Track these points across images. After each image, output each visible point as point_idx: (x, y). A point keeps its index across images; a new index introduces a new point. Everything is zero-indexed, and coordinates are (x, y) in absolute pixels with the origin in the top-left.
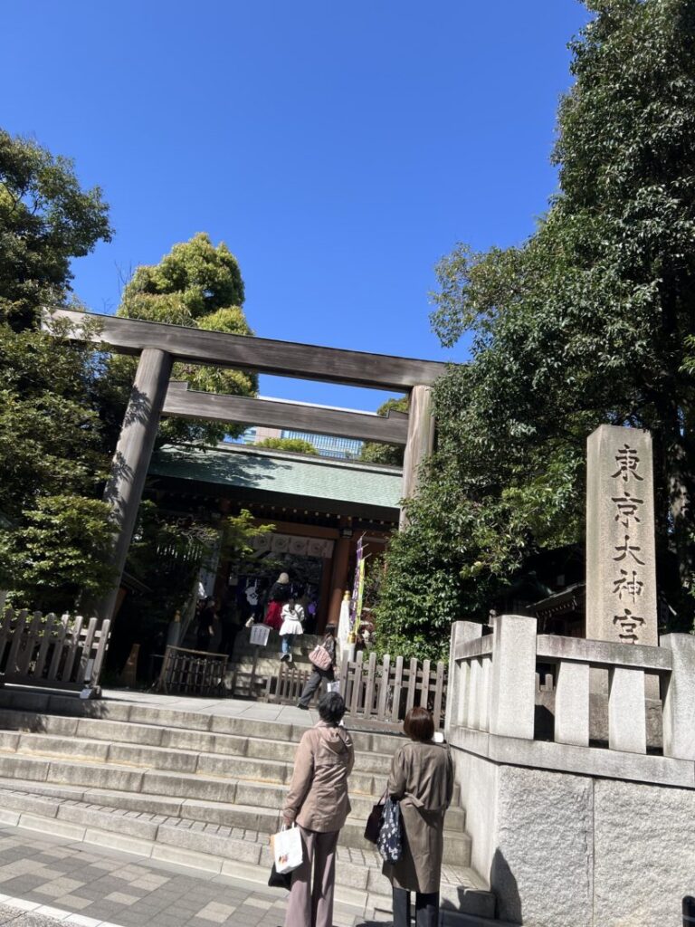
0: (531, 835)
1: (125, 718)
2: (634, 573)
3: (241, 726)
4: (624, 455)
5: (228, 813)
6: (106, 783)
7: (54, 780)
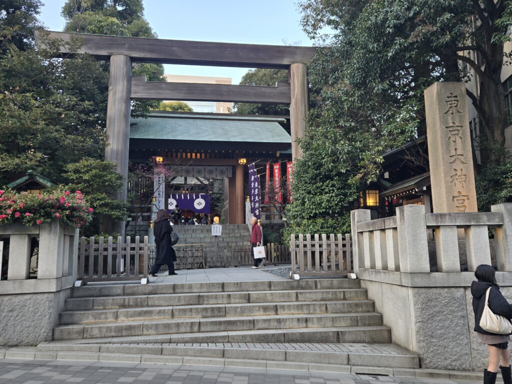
0: (434, 323)
1: (172, 291)
2: (461, 169)
3: (241, 286)
4: (450, 99)
5: (255, 335)
6: (178, 330)
7: (148, 333)
